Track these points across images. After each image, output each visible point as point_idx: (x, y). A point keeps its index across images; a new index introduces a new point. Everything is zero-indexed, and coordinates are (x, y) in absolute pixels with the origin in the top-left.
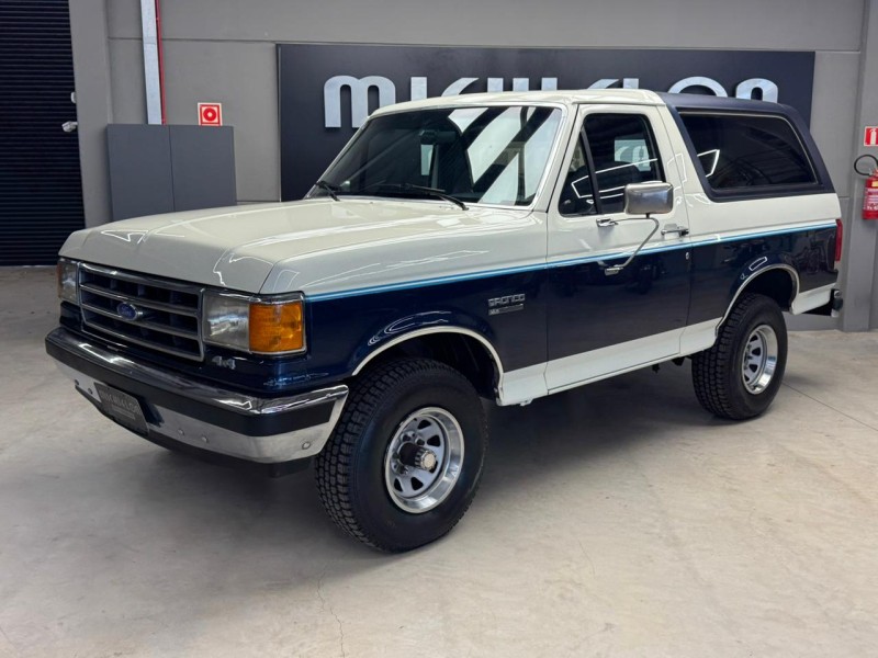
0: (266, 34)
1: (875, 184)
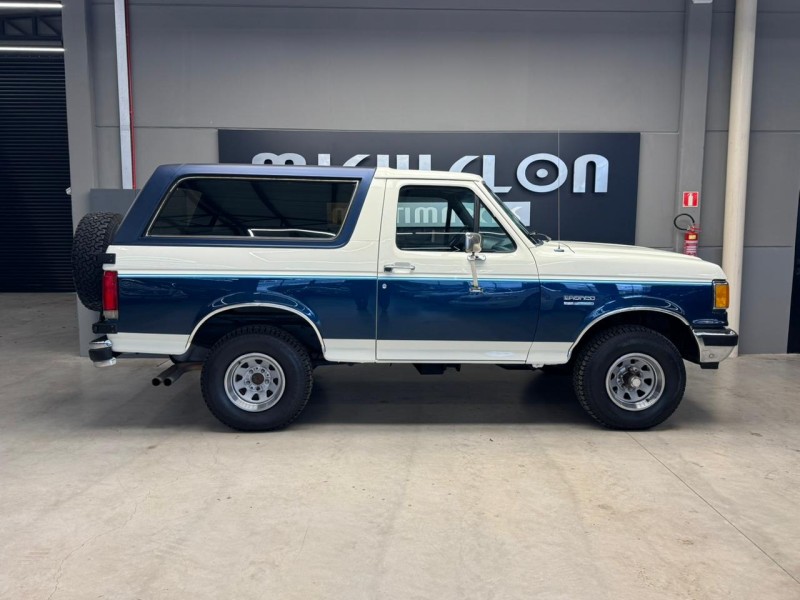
1: (692, 237)
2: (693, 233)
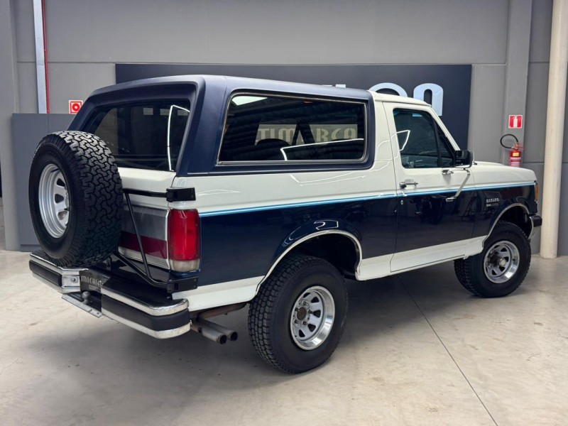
0: (110, 58)
1: (515, 154)
2: (517, 151)
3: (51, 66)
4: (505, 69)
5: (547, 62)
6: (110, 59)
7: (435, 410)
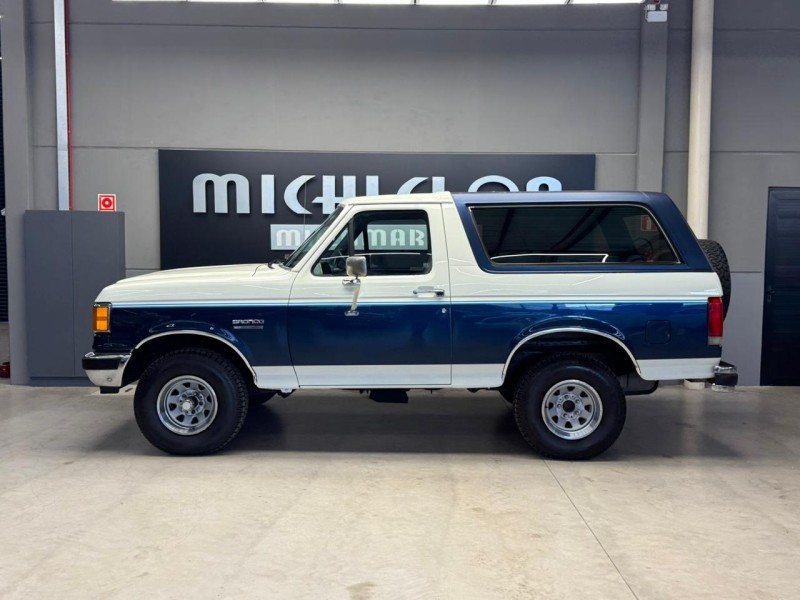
3: (75, 152)
4: (636, 159)
5: (686, 151)
6: (152, 143)
7: (538, 536)
